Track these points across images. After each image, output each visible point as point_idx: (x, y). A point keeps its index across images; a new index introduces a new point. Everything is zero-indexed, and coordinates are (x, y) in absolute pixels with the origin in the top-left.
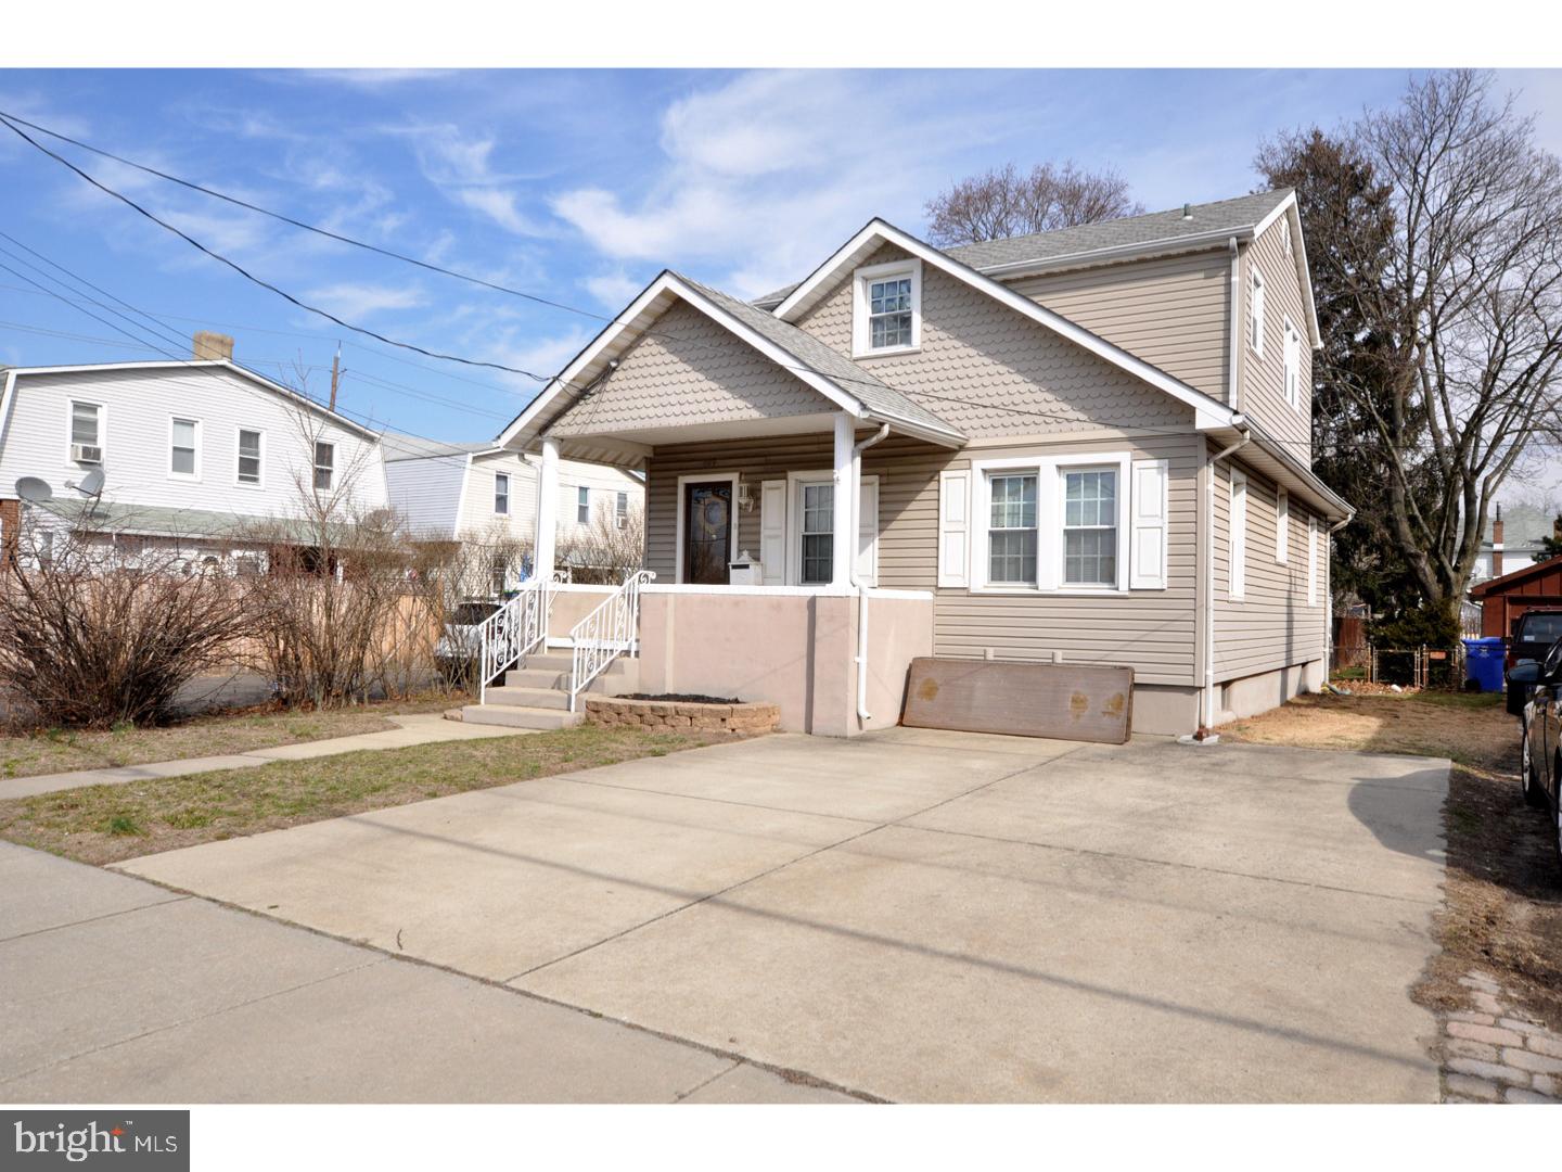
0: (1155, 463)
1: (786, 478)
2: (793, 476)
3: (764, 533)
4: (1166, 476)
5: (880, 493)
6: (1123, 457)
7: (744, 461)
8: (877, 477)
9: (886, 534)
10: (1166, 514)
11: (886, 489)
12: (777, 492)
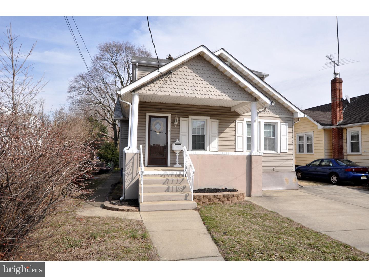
0: (285, 123)
1: (188, 117)
2: (190, 117)
3: (181, 134)
4: (287, 127)
5: (219, 125)
6: (278, 121)
7: (173, 111)
8: (218, 120)
9: (220, 136)
10: (287, 135)
11: (220, 123)
12: (186, 121)
